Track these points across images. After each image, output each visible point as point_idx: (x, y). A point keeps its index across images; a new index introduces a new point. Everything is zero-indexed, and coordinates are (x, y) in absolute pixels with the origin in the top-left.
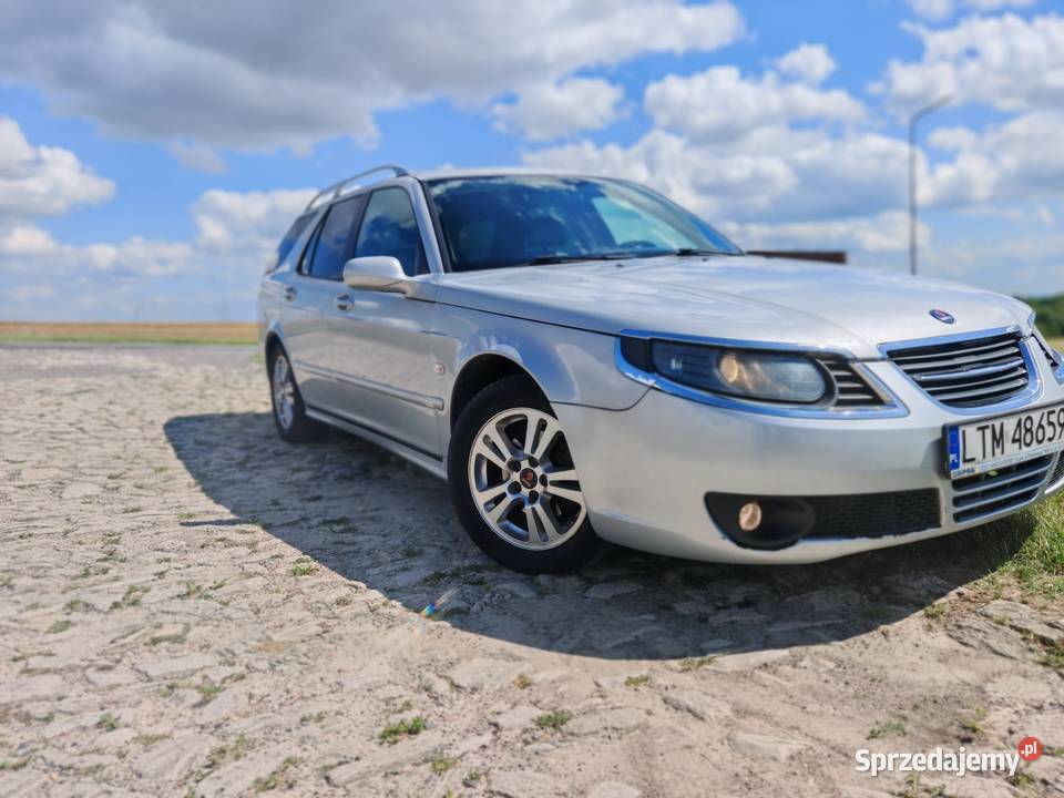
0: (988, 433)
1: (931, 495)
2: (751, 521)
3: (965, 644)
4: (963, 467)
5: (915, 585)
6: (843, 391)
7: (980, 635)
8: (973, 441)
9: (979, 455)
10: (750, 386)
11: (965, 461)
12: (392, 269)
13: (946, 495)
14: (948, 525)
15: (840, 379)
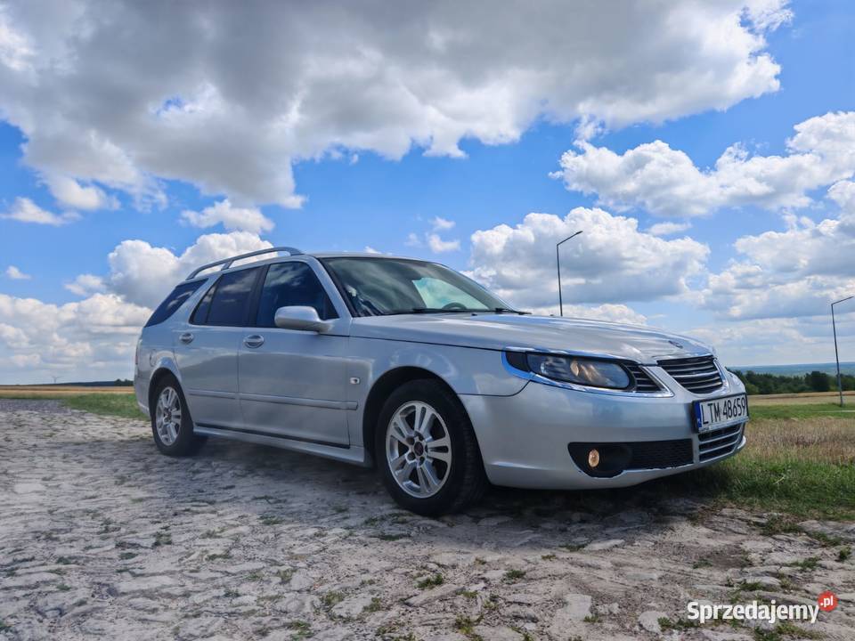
0: (713, 407)
1: (688, 442)
2: (594, 459)
3: (717, 530)
4: (704, 426)
5: (677, 505)
6: (639, 382)
7: (724, 525)
8: (707, 412)
9: (710, 421)
10: (590, 379)
11: (704, 423)
12: (310, 315)
13: (696, 443)
14: (697, 463)
15: (637, 376)
